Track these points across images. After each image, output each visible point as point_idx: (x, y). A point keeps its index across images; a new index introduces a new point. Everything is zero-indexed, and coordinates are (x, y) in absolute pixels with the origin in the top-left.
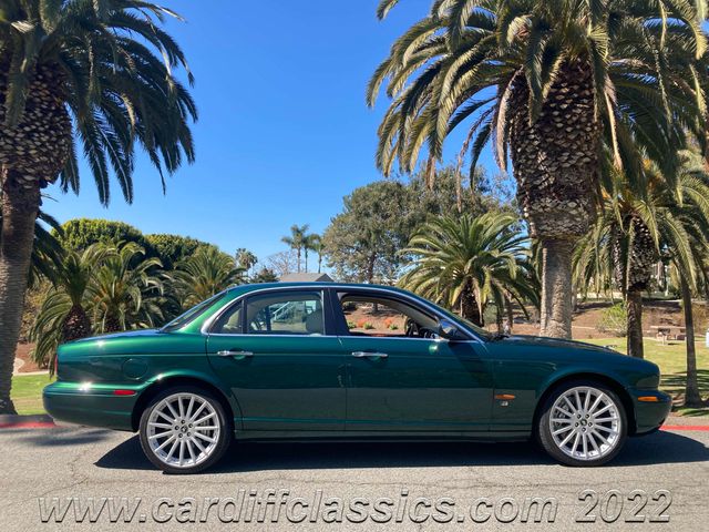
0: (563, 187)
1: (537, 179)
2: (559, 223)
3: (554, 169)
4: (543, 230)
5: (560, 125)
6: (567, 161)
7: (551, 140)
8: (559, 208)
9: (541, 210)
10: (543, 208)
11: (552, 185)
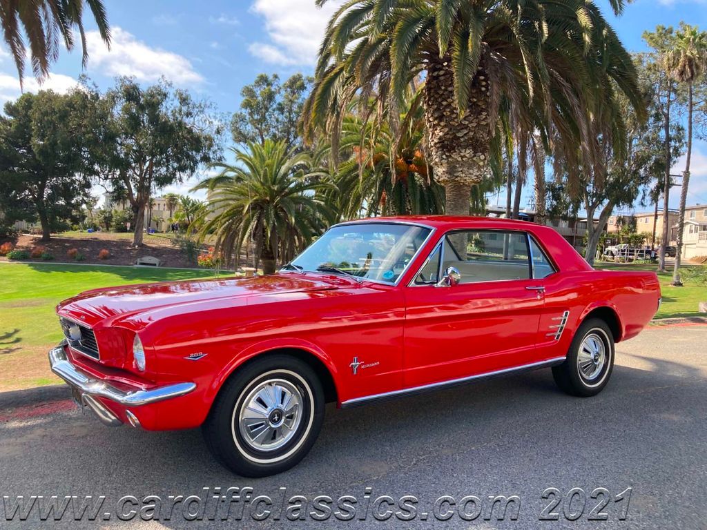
0: (477, 141)
1: (459, 131)
2: (471, 171)
3: (474, 125)
4: (457, 177)
5: (483, 89)
6: (484, 120)
7: (475, 100)
8: (475, 159)
9: (460, 159)
10: (462, 157)
11: (471, 139)
